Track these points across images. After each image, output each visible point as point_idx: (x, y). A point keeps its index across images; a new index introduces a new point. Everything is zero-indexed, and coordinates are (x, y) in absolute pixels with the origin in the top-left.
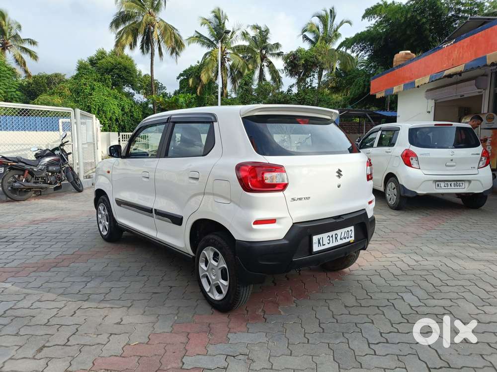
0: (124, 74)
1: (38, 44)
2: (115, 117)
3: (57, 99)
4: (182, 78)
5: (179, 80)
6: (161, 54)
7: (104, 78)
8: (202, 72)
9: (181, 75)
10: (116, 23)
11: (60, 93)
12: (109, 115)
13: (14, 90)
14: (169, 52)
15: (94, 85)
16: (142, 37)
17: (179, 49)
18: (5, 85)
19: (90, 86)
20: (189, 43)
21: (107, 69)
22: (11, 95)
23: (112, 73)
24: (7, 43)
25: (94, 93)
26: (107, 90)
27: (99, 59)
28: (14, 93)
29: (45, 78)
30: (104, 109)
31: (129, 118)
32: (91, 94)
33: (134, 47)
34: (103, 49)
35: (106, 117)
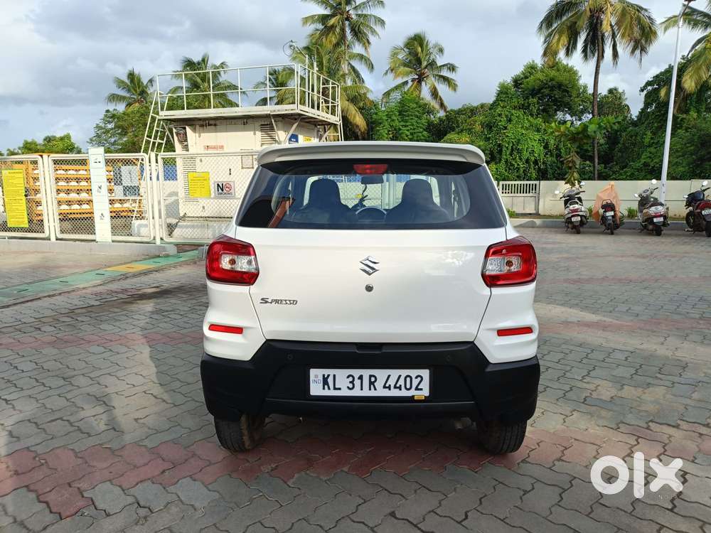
0: (557, 94)
1: (458, 70)
2: (533, 159)
3: (465, 137)
4: (650, 88)
5: (645, 92)
6: (615, 55)
7: (528, 103)
8: (685, 74)
9: (649, 83)
10: (548, 21)
11: (470, 130)
12: (526, 155)
13: (421, 130)
14: (630, 49)
15: (512, 115)
16: (586, 34)
17: (646, 41)
18: (413, 125)
19: (507, 116)
20: (666, 29)
21: (534, 90)
22: (417, 137)
23: (540, 95)
24: (424, 74)
25: (510, 126)
26: (527, 120)
27: (526, 77)
28: (420, 134)
29: (469, 111)
30: (520, 147)
31: (554, 159)
32: (506, 128)
33: (572, 52)
34: (533, 61)
35: (521, 159)
